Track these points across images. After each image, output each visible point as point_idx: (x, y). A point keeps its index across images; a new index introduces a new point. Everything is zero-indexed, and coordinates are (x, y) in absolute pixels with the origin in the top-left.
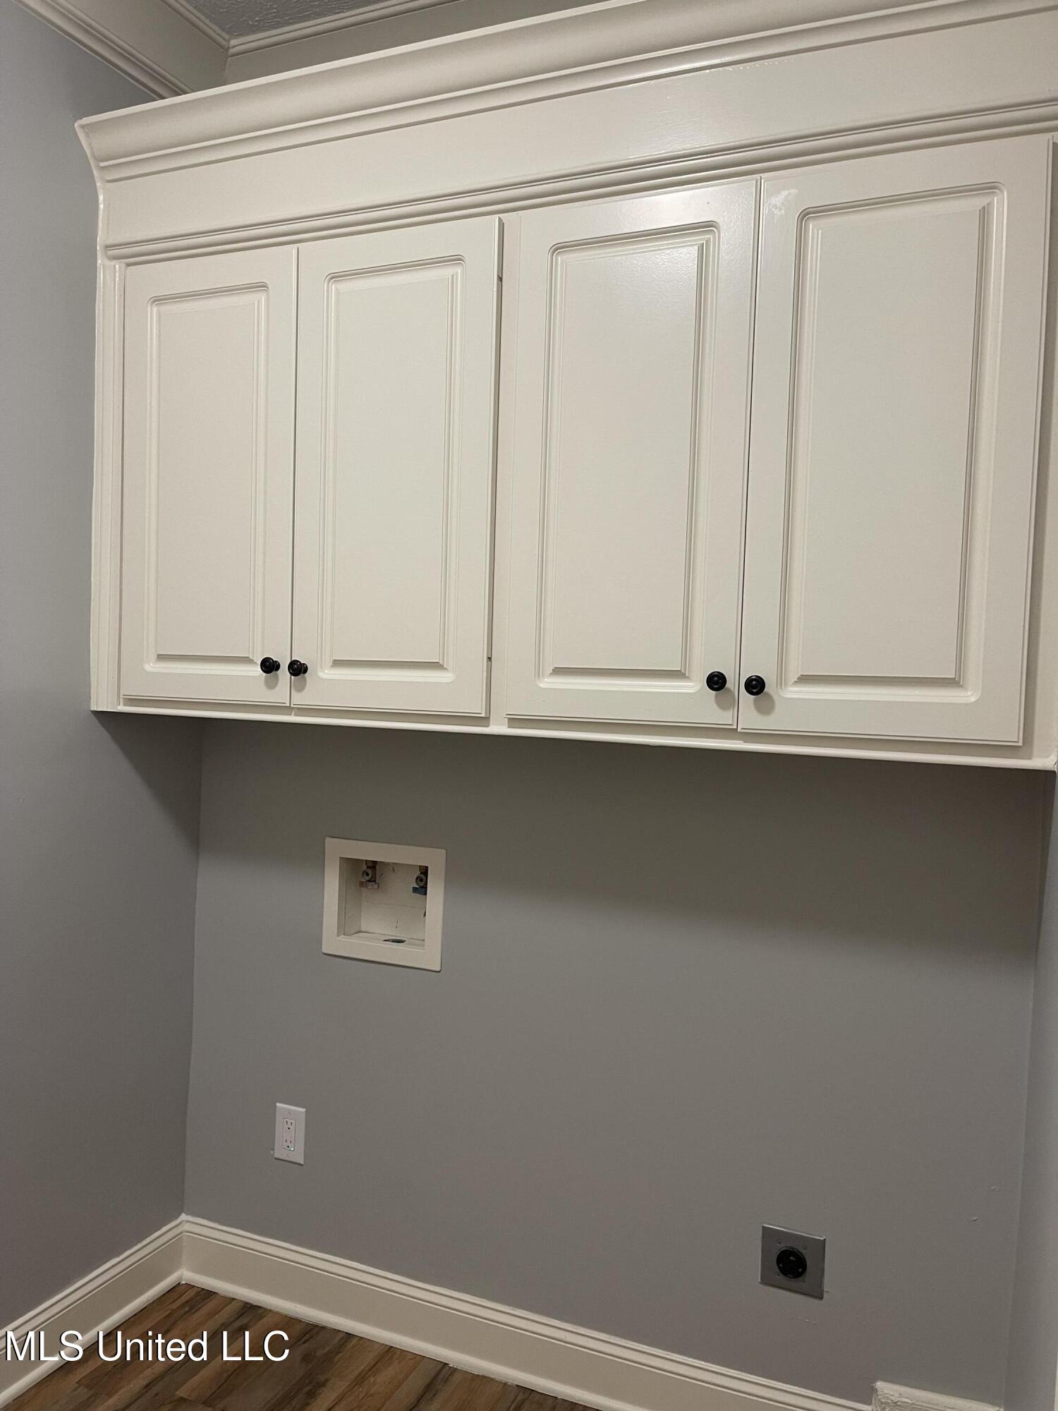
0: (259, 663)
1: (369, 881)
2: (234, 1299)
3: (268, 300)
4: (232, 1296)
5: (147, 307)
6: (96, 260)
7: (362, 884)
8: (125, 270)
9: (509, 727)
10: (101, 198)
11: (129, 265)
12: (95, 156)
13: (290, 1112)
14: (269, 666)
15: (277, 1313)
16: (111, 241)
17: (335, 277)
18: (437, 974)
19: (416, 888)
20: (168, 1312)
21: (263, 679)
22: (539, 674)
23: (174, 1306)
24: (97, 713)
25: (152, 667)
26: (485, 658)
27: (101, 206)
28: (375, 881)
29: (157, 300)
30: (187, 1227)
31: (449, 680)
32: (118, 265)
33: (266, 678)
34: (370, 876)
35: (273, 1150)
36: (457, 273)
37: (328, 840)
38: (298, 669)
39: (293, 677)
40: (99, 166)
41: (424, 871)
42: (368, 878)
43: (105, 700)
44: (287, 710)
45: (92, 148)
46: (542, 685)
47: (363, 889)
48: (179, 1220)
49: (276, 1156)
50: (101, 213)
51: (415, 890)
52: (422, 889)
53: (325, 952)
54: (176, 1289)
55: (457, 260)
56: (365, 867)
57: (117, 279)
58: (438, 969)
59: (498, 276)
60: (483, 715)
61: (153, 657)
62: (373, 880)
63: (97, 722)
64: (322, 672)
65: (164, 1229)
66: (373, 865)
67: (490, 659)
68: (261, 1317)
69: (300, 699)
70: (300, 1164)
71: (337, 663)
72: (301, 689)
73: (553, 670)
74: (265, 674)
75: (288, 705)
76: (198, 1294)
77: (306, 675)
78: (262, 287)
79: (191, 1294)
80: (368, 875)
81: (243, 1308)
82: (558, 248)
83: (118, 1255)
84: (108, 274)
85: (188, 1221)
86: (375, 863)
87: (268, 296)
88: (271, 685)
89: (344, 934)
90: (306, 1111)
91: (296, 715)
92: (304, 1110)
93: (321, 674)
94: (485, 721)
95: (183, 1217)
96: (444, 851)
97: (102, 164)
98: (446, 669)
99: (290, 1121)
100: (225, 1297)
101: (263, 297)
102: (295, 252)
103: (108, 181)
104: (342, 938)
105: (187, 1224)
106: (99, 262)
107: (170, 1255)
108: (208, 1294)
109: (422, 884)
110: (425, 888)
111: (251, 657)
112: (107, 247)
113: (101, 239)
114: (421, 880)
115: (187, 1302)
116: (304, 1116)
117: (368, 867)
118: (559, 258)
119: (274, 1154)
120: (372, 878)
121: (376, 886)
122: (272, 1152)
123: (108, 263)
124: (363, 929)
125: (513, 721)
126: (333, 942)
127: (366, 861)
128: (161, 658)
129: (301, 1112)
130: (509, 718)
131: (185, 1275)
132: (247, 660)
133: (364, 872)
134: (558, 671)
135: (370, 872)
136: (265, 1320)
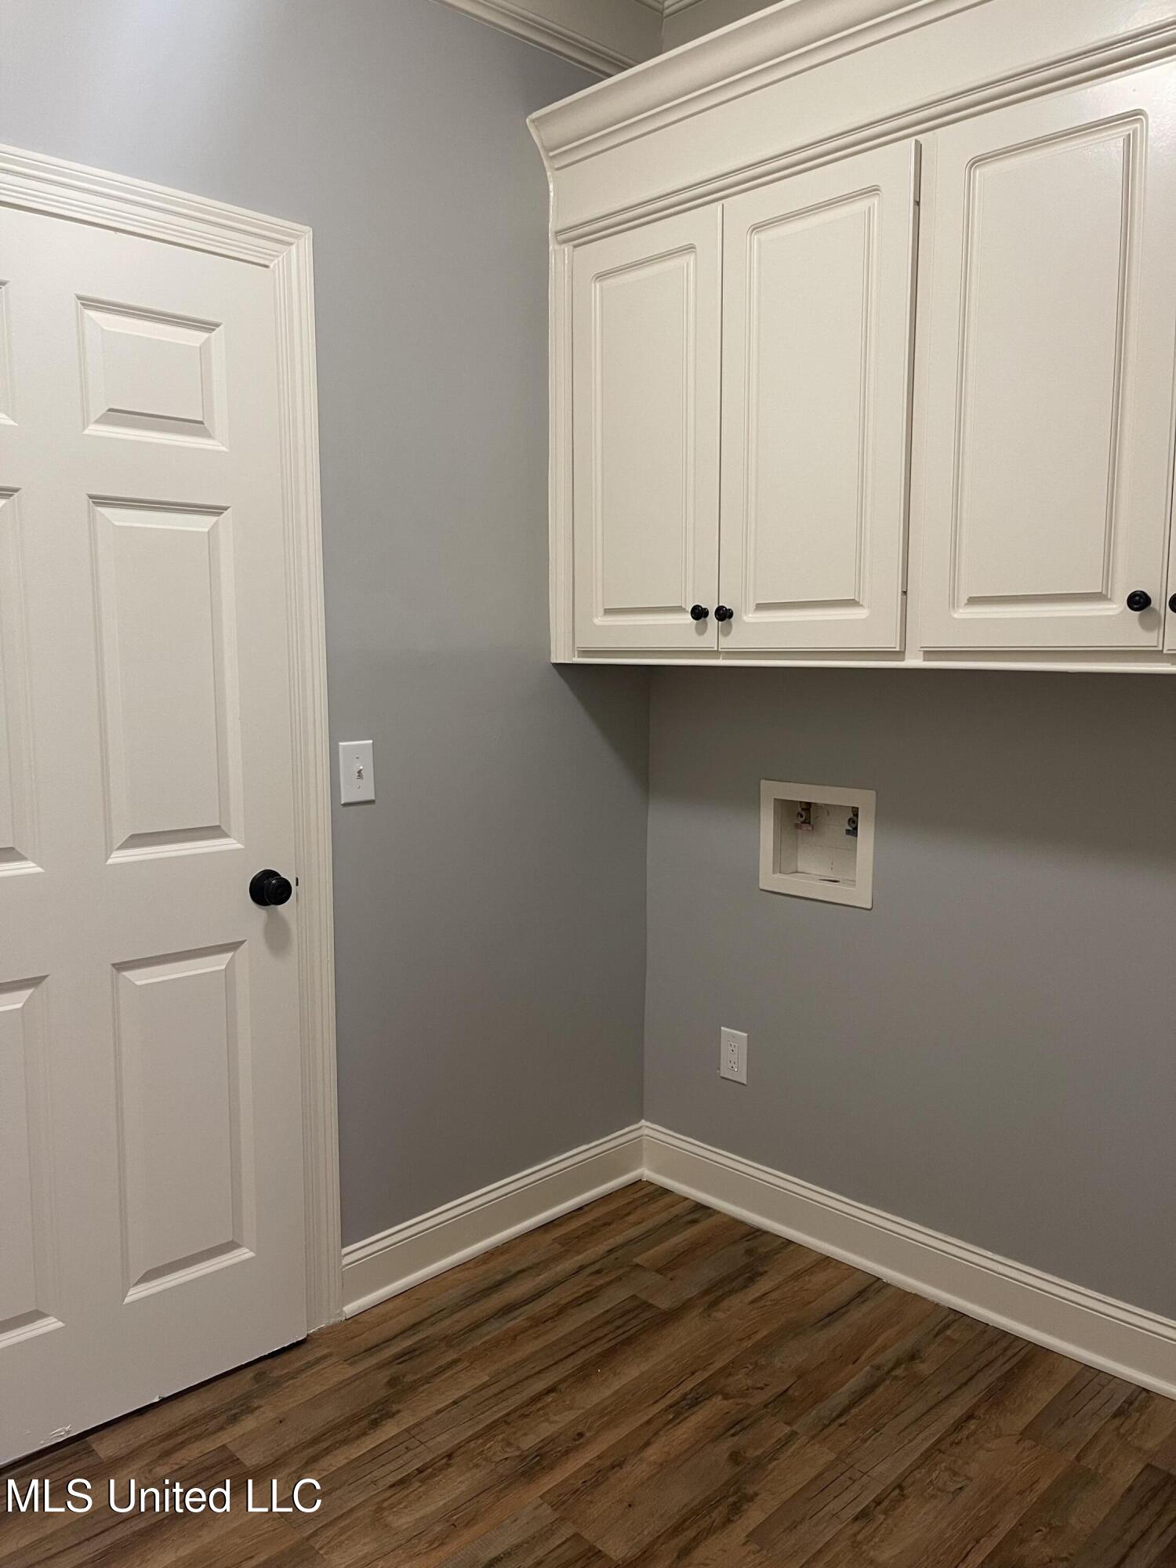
0: (690, 611)
1: (803, 822)
2: (687, 1199)
3: (696, 259)
4: (687, 1196)
5: (591, 284)
6: (548, 248)
7: (797, 826)
8: (573, 251)
9: (924, 660)
10: (551, 187)
11: (575, 246)
12: (544, 146)
13: (734, 1036)
14: (699, 613)
15: (725, 1215)
16: (559, 228)
17: (757, 228)
18: (868, 912)
19: (849, 830)
20: (630, 1200)
21: (694, 626)
22: (953, 604)
23: (636, 1196)
24: (557, 665)
25: (600, 620)
26: (900, 591)
27: (552, 194)
28: (809, 823)
29: (600, 276)
30: (647, 1131)
31: (864, 617)
32: (567, 248)
33: (697, 624)
34: (804, 818)
35: (719, 1069)
36: (874, 204)
37: (763, 782)
38: (724, 614)
39: (720, 622)
40: (548, 156)
41: (855, 811)
42: (802, 819)
43: (562, 654)
44: (715, 654)
45: (541, 140)
46: (956, 616)
47: (800, 831)
48: (640, 1124)
49: (722, 1075)
50: (551, 199)
51: (848, 832)
52: (853, 832)
53: (762, 888)
54: (637, 1184)
55: (874, 190)
56: (800, 809)
57: (566, 261)
58: (869, 907)
59: (915, 200)
60: (897, 649)
61: (602, 611)
62: (807, 822)
63: (557, 673)
64: (747, 617)
65: (627, 1130)
66: (808, 806)
67: (905, 593)
68: (710, 1216)
69: (727, 643)
70: (743, 1084)
71: (760, 607)
72: (726, 632)
73: (968, 600)
74: (695, 621)
75: (716, 649)
76: (656, 1190)
77: (732, 619)
78: (691, 248)
79: (652, 1188)
80: (802, 816)
81: (694, 1207)
82: (976, 162)
83: (588, 1143)
84: (559, 257)
85: (647, 1127)
86: (809, 804)
87: (696, 254)
88: (701, 631)
89: (780, 873)
90: (748, 1037)
91: (723, 659)
92: (746, 1035)
93: (745, 618)
94: (900, 654)
95: (643, 1122)
96: (874, 793)
97: (551, 154)
98: (862, 606)
99: (733, 1044)
100: (680, 1196)
101: (691, 258)
102: (720, 208)
103: (558, 169)
104: (778, 875)
105: (647, 1129)
106: (551, 248)
107: (632, 1153)
108: (665, 1192)
109: (854, 826)
110: (856, 829)
111: (683, 606)
112: (557, 233)
113: (552, 226)
114: (854, 822)
115: (647, 1195)
116: (746, 1038)
117: (802, 809)
118: (978, 172)
119: (719, 1074)
120: (806, 819)
121: (810, 828)
122: (718, 1071)
123: (557, 247)
124: (799, 870)
125: (929, 654)
126: (769, 879)
127: (801, 802)
128: (608, 612)
129: (744, 1037)
130: (924, 651)
131: (646, 1173)
132: (679, 609)
133: (799, 813)
134: (973, 601)
135: (803, 813)
136: (714, 1218)
